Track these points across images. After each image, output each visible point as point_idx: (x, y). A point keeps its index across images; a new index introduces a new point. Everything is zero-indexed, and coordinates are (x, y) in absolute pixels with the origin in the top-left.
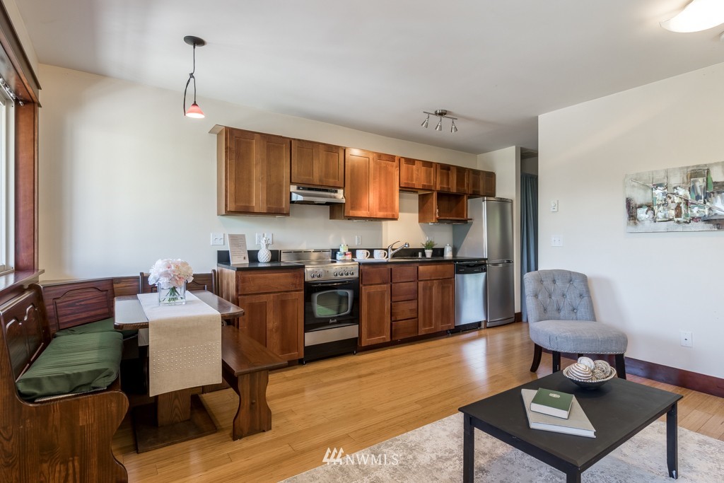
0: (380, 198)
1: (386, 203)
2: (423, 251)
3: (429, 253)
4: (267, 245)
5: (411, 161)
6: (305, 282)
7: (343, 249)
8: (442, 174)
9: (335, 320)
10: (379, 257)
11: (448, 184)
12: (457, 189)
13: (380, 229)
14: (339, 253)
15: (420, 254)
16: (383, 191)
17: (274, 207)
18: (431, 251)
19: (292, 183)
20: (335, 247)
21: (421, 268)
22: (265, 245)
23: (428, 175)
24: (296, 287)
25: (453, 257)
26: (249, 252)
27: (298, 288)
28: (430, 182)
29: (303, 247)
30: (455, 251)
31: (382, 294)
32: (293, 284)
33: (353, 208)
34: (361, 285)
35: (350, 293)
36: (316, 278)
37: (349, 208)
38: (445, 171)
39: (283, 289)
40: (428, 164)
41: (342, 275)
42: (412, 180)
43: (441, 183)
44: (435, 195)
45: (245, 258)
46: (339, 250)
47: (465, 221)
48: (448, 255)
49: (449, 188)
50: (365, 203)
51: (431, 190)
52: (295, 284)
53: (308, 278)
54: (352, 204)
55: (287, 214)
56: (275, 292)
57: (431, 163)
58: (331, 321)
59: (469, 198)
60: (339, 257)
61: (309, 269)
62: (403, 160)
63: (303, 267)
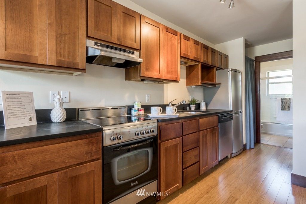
0: (167, 63)
1: (171, 69)
2: (189, 105)
3: (193, 107)
4: (61, 104)
5: (187, 38)
6: (103, 147)
7: (137, 106)
8: (204, 51)
9: (137, 182)
10: (171, 113)
11: (207, 59)
12: (212, 63)
13: (163, 90)
14: (134, 109)
15: (188, 107)
16: (169, 58)
17: (68, 60)
18: (195, 105)
19: (88, 37)
20: (130, 104)
21: (201, 120)
22: (58, 103)
23: (197, 51)
24: (91, 156)
25: (206, 109)
26: (38, 112)
27: (95, 157)
28: (198, 55)
29: (101, 104)
30: (207, 105)
31: (176, 146)
32: (87, 153)
33: (147, 69)
34: (159, 141)
35: (150, 150)
36: (116, 141)
37: (145, 69)
38: (206, 49)
39: (73, 161)
40: (196, 43)
41: (143, 134)
42: (188, 53)
43: (204, 58)
44: (200, 65)
45: (30, 119)
46: (133, 107)
47: (214, 85)
48: (203, 107)
49: (208, 62)
50: (157, 67)
51: (198, 62)
52: (91, 153)
53: (107, 142)
54: (146, 66)
55: (83, 70)
56: (61, 169)
57: (199, 42)
58: (132, 184)
59: (217, 70)
60: (134, 113)
61: (108, 131)
62: (182, 36)
63: (101, 130)
